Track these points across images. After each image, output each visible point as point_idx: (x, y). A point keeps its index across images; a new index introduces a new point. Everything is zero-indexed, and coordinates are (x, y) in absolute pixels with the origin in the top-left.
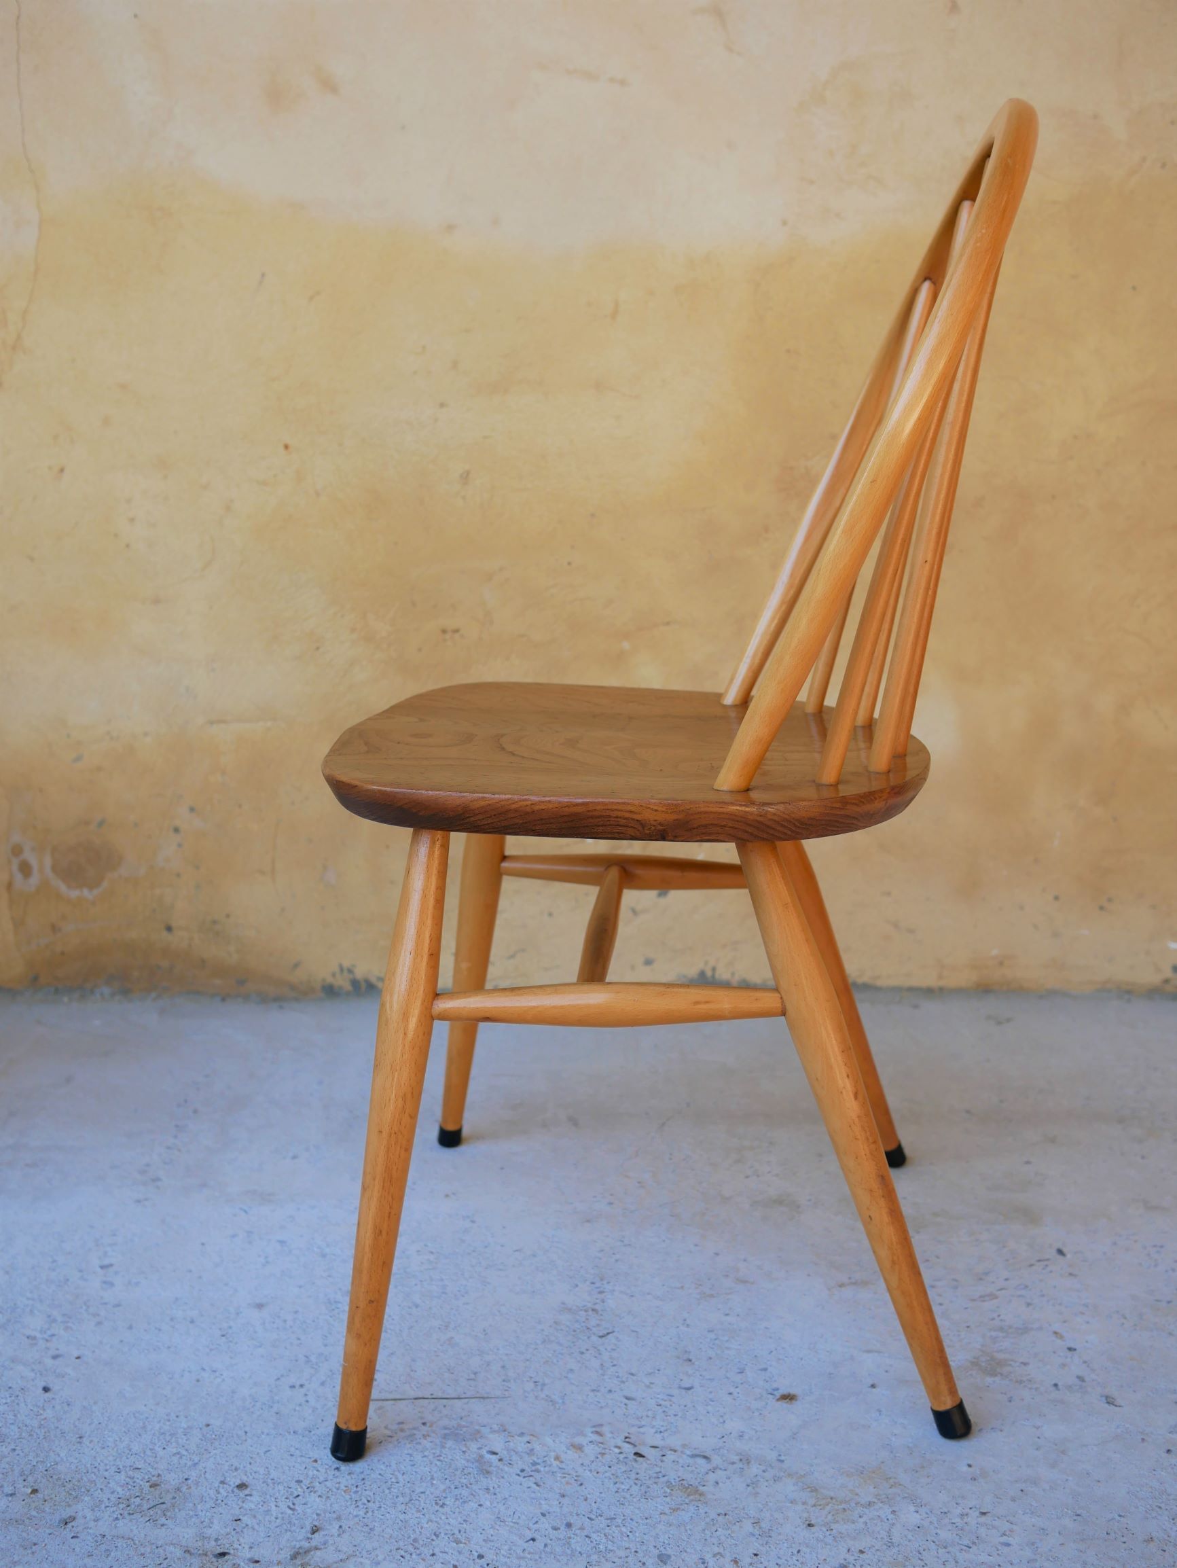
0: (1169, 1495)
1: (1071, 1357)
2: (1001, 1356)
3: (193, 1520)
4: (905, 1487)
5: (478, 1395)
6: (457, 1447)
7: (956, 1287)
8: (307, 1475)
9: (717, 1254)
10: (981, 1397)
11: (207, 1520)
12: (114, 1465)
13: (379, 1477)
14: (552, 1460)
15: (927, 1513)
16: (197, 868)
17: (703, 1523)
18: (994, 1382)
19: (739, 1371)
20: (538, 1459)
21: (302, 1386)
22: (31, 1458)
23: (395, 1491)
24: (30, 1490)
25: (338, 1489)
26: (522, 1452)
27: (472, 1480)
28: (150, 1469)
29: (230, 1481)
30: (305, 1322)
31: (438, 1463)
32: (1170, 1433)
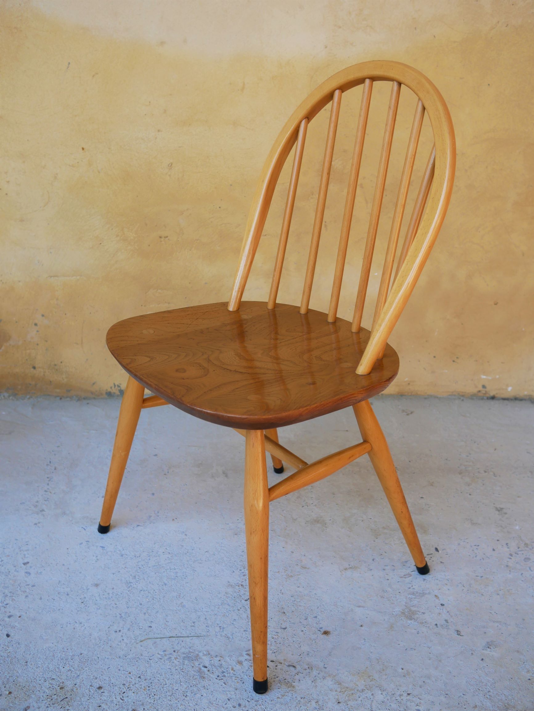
0: (483, 683)
1: (442, 609)
2: (413, 609)
3: (81, 706)
4: (377, 681)
5: (196, 635)
6: (190, 664)
7: (394, 570)
8: (127, 681)
9: (293, 552)
10: (406, 632)
11: (86, 706)
12: (43, 677)
13: (158, 681)
14: (230, 670)
15: (386, 695)
16: (46, 341)
17: (295, 703)
18: (411, 623)
19: (305, 618)
20: (224, 669)
21: (120, 631)
22: (6, 674)
23: (165, 689)
24: (8, 693)
25: (141, 689)
26: (217, 666)
27: (198, 682)
28: (59, 679)
29: (94, 685)
30: (117, 594)
31: (182, 673)
32: (483, 650)
